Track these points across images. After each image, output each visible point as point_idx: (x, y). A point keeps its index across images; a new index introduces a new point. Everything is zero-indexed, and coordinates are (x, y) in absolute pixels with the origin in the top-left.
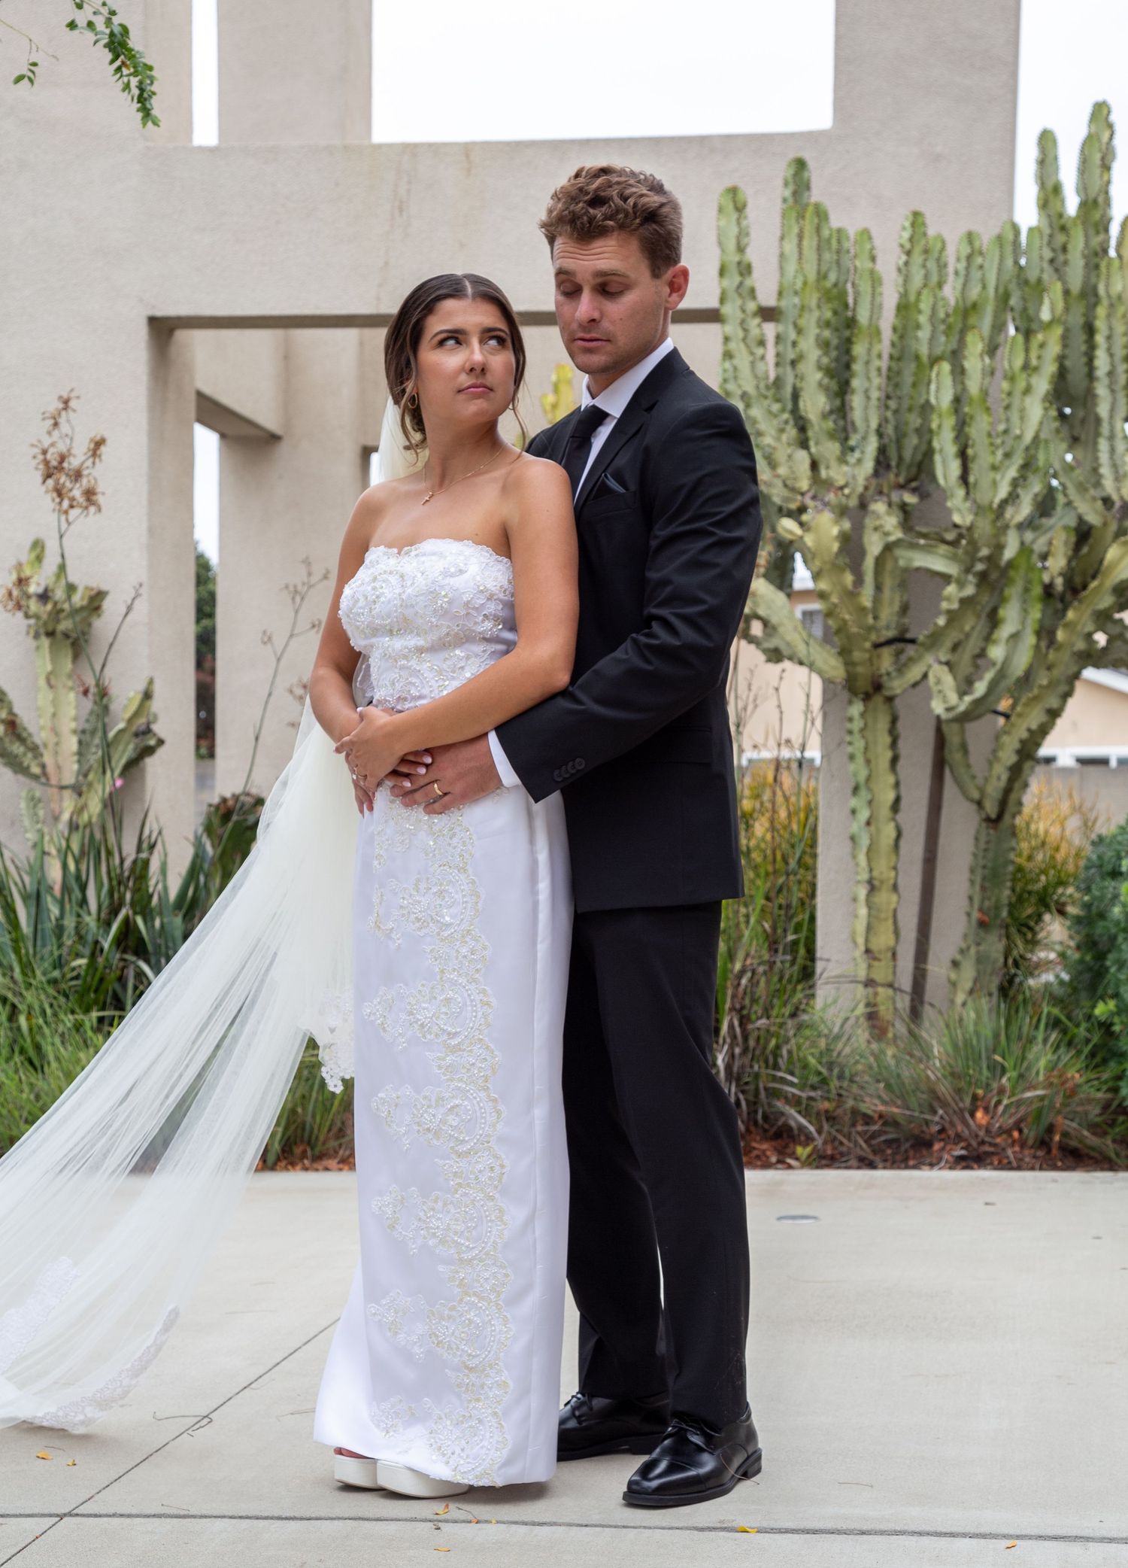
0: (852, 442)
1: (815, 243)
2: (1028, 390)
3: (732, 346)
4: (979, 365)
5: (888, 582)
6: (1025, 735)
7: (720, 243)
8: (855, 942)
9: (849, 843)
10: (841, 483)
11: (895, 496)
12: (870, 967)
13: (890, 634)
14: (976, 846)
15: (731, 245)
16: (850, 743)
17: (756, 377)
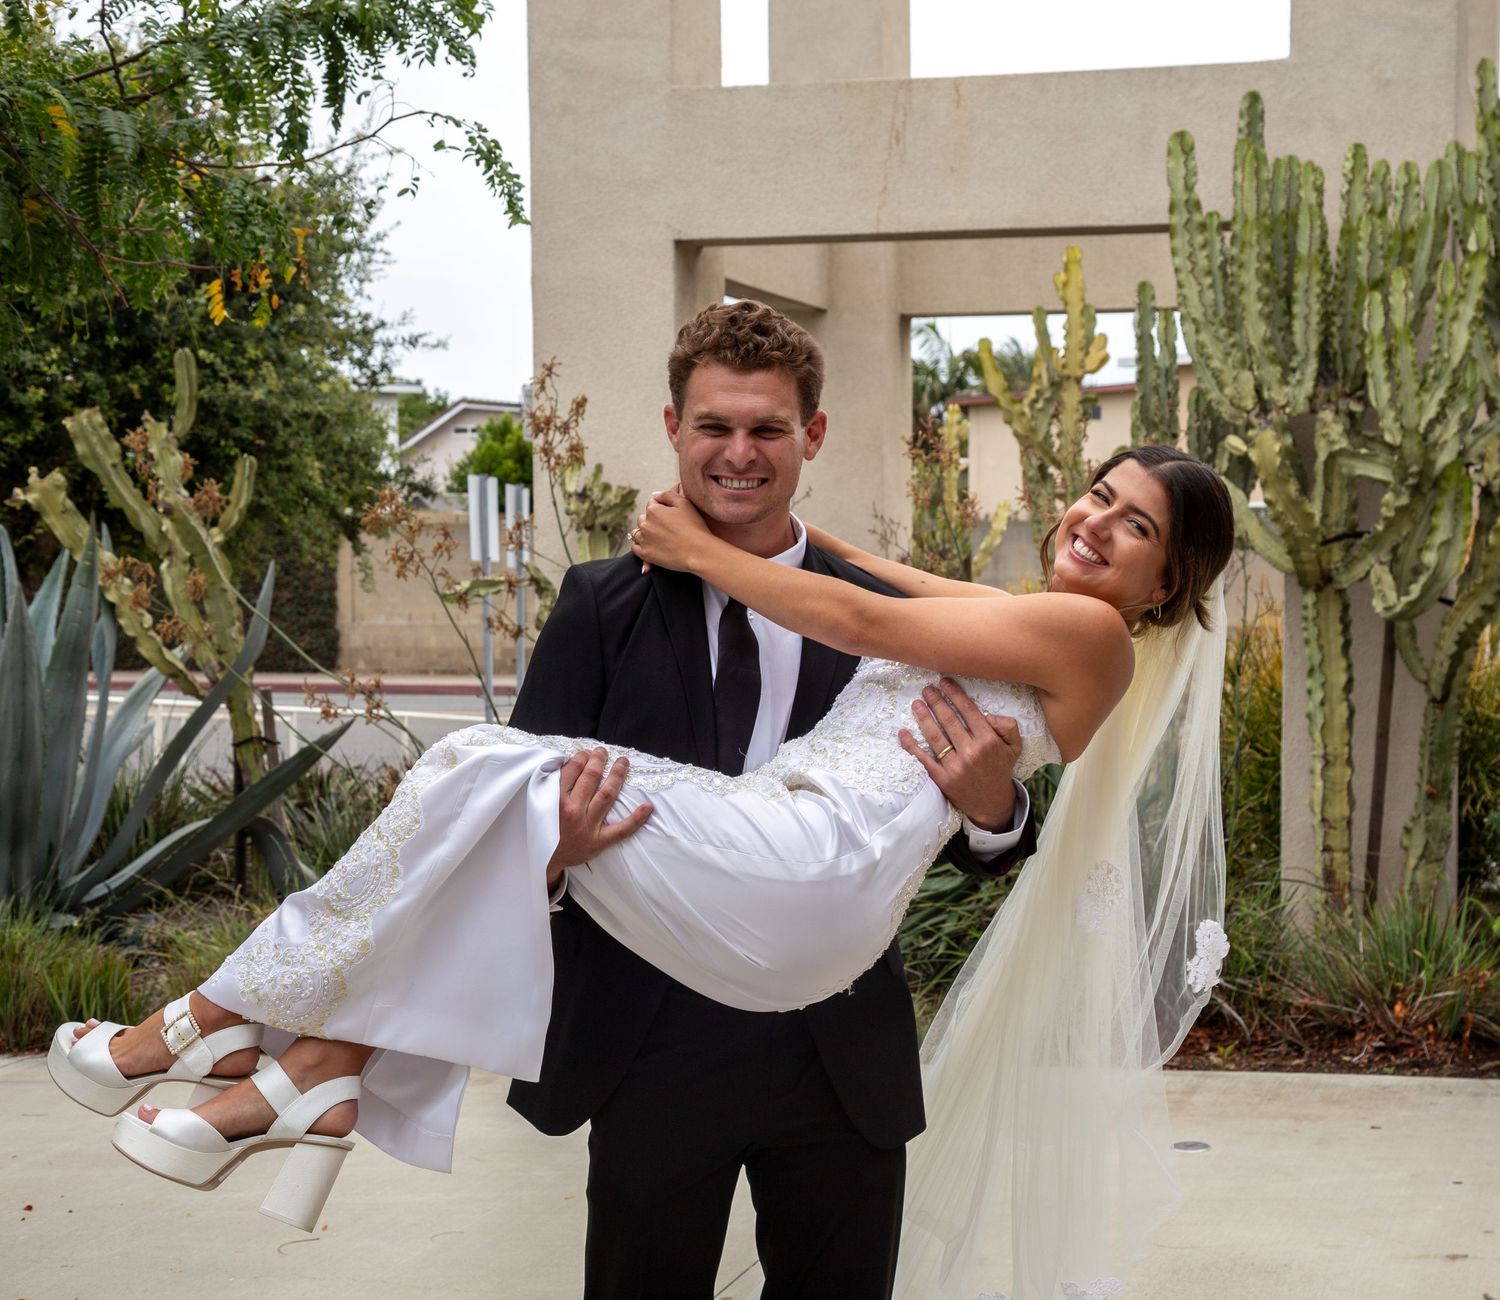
0: (1294, 364)
1: (1254, 184)
2: (1455, 317)
3: (1183, 276)
4: (1403, 302)
5: (1337, 483)
6: (1463, 628)
7: (1170, 183)
8: (1312, 810)
9: (1307, 721)
10: (1282, 402)
11: (1342, 405)
12: (1326, 835)
13: (1340, 530)
14: (1425, 722)
15: (1180, 185)
16: (1305, 629)
17: (1203, 305)
